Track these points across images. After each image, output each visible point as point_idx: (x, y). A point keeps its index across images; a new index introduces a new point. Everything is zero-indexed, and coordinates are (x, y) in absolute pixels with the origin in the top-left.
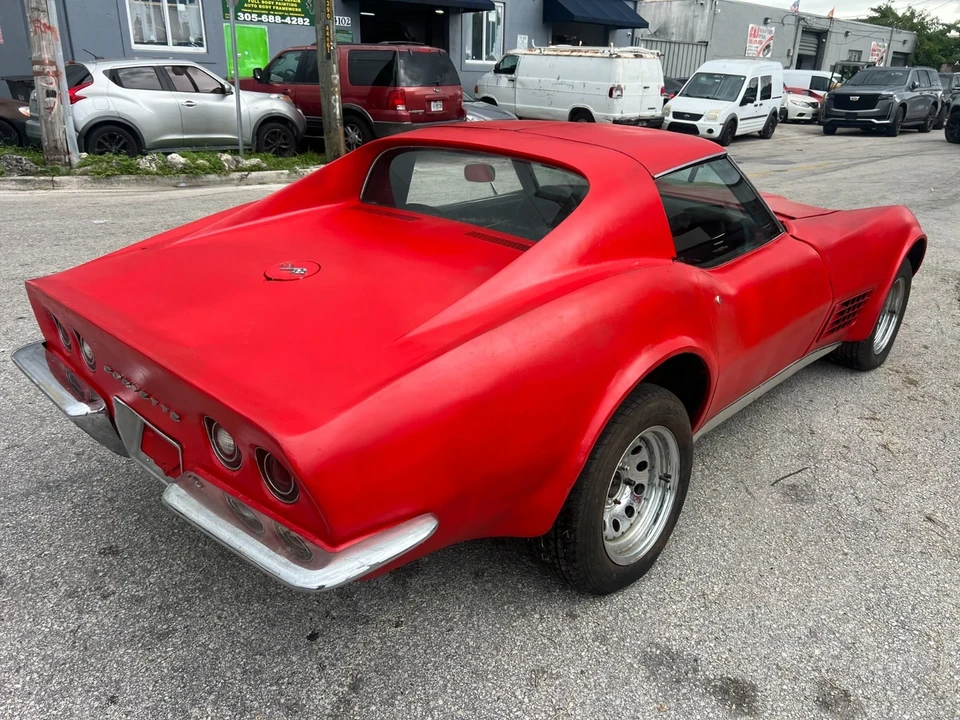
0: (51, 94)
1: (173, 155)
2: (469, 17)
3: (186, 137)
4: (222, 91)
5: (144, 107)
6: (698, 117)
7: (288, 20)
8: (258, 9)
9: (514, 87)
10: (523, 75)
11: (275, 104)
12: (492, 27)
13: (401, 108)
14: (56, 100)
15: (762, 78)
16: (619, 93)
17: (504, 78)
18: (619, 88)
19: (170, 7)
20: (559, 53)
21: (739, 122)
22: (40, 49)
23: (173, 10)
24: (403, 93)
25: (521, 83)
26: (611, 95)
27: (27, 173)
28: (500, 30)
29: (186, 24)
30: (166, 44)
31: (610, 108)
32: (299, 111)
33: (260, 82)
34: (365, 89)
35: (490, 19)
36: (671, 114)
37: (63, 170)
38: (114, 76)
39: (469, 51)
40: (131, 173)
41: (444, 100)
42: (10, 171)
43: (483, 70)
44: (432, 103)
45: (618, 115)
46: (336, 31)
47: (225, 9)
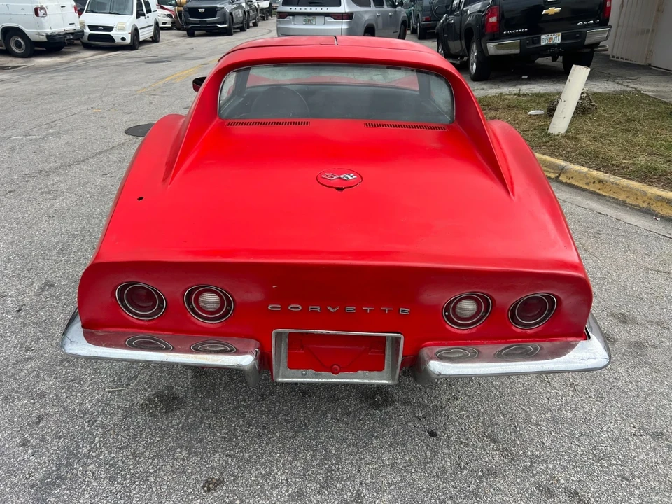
6: (110, 29)
16: (43, 12)
18: (42, 8)
26: (37, 14)
36: (87, 28)
45: (49, 31)
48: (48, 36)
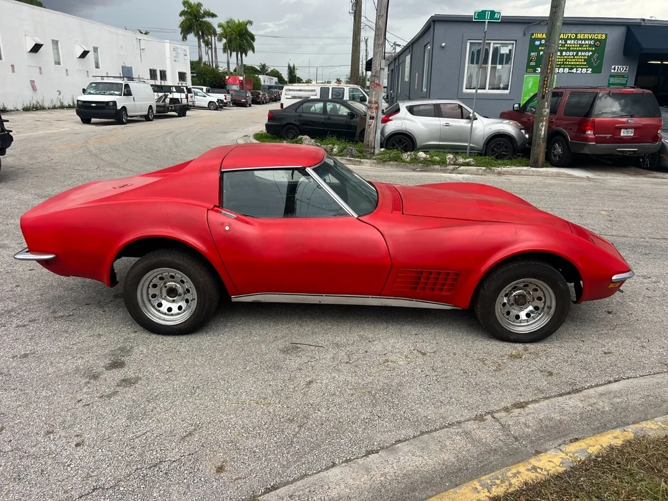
0: (372, 118)
1: (421, 153)
5: (420, 125)
7: (574, 70)
13: (589, 132)
14: (374, 121)
19: (492, 67)
22: (372, 96)
23: (494, 69)
24: (594, 122)
27: (352, 156)
29: (500, 78)
30: (485, 89)
32: (523, 131)
37: (369, 156)
38: (411, 110)
40: (396, 161)
41: (636, 128)
42: (347, 154)
44: (623, 130)
46: (611, 76)
47: (528, 66)
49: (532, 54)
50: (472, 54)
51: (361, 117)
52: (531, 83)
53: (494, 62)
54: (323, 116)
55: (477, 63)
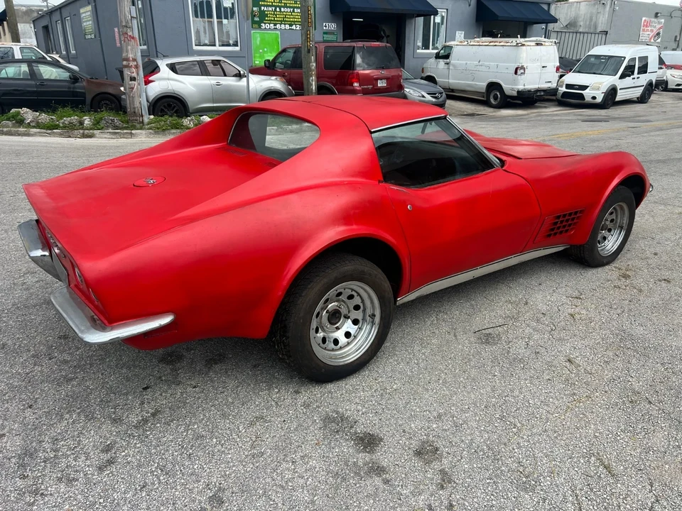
0: (133, 79)
1: (204, 117)
2: (420, 20)
3: (215, 105)
4: (239, 76)
5: (189, 86)
6: (585, 88)
7: (294, 27)
8: (274, 20)
9: (449, 69)
10: (455, 60)
11: (274, 83)
12: (437, 26)
13: (356, 84)
14: (136, 83)
15: (639, 58)
16: (522, 71)
17: (442, 62)
18: (523, 68)
19: (218, 22)
20: (481, 44)
21: (619, 91)
22: (127, 51)
23: (220, 23)
24: (358, 74)
25: (454, 66)
26: (516, 73)
27: (117, 128)
28: (443, 28)
29: (228, 32)
30: (215, 45)
31: (515, 82)
32: (290, 87)
33: (268, 69)
34: (335, 72)
35: (436, 21)
36: (564, 86)
37: (138, 126)
38: (173, 67)
39: (420, 44)
40: (178, 128)
41: (387, 79)
42: (108, 126)
43: (428, 57)
44: (379, 81)
45: (521, 87)
46: (325, 33)
47: (254, 22)
48: (518, 92)
49: (255, 9)
50: (195, 6)
51: (88, 81)
52: (259, 39)
53: (219, 17)
54: (33, 83)
55: (203, 16)
